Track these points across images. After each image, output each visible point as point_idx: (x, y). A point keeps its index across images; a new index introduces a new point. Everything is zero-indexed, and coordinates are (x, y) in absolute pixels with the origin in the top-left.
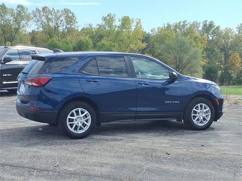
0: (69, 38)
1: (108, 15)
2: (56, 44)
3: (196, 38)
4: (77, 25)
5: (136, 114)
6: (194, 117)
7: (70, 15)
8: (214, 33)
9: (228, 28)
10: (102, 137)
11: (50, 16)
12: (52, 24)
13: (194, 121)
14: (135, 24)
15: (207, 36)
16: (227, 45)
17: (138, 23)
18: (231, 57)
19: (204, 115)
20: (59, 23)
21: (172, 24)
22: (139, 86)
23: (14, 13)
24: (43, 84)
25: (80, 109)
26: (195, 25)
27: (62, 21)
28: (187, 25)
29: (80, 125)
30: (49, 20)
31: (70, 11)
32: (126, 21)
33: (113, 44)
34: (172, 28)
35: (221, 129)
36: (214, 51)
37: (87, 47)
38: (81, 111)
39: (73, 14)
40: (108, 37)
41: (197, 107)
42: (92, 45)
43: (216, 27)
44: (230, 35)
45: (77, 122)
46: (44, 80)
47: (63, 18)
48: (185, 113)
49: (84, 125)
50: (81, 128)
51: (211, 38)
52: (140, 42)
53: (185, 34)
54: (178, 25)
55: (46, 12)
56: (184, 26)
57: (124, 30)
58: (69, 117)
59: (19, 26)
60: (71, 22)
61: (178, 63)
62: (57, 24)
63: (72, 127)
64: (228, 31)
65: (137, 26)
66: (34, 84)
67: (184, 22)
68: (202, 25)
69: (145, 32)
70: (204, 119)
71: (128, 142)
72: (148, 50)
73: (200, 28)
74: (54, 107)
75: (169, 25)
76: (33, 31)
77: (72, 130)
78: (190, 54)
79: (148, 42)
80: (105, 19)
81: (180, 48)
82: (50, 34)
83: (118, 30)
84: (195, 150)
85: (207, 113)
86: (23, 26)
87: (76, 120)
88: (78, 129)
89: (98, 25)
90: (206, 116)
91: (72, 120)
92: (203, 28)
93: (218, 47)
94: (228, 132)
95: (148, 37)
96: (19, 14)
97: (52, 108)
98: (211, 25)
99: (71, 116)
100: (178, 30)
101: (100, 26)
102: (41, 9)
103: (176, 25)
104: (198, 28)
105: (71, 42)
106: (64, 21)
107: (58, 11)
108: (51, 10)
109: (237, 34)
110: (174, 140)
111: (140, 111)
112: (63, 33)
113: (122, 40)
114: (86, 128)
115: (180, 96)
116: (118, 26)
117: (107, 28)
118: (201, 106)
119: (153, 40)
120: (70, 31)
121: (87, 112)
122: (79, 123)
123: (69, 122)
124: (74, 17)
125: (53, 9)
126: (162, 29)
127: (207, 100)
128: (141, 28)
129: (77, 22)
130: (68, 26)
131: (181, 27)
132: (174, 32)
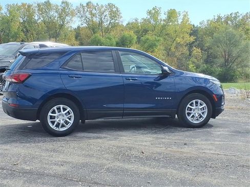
0: (112, 33)
1: (154, 9)
2: (99, 40)
3: (248, 30)
4: (121, 20)
5: (123, 111)
6: (189, 114)
7: (114, 9)
11: (94, 12)
12: (96, 20)
13: (189, 118)
14: (182, 17)
17: (185, 16)
19: (200, 112)
20: (103, 18)
21: (223, 16)
22: (127, 82)
23: (59, 9)
24: (22, 80)
25: (62, 106)
26: (248, 16)
27: (105, 16)
28: (239, 16)
29: (62, 122)
30: (93, 15)
31: (114, 6)
32: (172, 14)
33: (158, 38)
34: (223, 20)
38: (63, 108)
39: (117, 9)
40: (153, 31)
41: (192, 103)
42: (135, 39)
45: (59, 119)
46: (23, 76)
47: (107, 13)
48: (178, 109)
49: (67, 123)
50: (63, 126)
52: (187, 36)
53: (237, 27)
54: (230, 16)
55: (90, 8)
56: (235, 18)
57: (171, 24)
58: (50, 114)
59: (63, 22)
60: (115, 17)
61: (227, 57)
62: (101, 19)
63: (53, 124)
65: (183, 19)
66: (14, 80)
67: (236, 14)
69: (194, 26)
72: (196, 44)
74: (33, 104)
75: (219, 18)
76: (79, 27)
77: (53, 127)
78: (240, 47)
79: (196, 36)
80: (150, 12)
81: (230, 41)
82: (93, 30)
83: (164, 24)
84: (175, 148)
85: (204, 110)
86: (68, 23)
87: (58, 117)
90: (203, 113)
91: (54, 118)
95: (197, 30)
96: (63, 10)
99: (52, 113)
100: (229, 22)
101: (145, 20)
102: (85, 5)
103: (228, 17)
106: (108, 16)
107: (102, 6)
108: (96, 5)
110: (160, 138)
111: (127, 108)
112: (107, 28)
113: (168, 34)
114: (69, 126)
115: (172, 92)
116: (164, 20)
117: (152, 22)
118: (197, 103)
119: (201, 33)
120: (114, 26)
121: (70, 109)
122: (61, 120)
123: (50, 119)
124: (118, 11)
125: (97, 4)
126: (212, 21)
127: (203, 96)
128: (188, 21)
129: (121, 17)
130: (112, 21)
131: (232, 19)
132: (224, 25)
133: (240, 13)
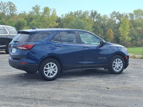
0: (12, 19)
1: (36, 6)
3: (88, 20)
4: (16, 11)
5: (82, 65)
7: (12, 5)
8: (97, 17)
9: (105, 15)
10: (64, 79)
12: (1, 11)
13: (114, 69)
14: (52, 11)
15: (94, 19)
16: (105, 24)
17: (54, 11)
18: (108, 32)
19: (119, 65)
20: (5, 10)
21: (73, 12)
22: (84, 49)
24: (30, 48)
25: (51, 63)
26: (86, 13)
27: (7, 9)
28: (82, 13)
31: (12, 3)
32: (46, 10)
33: (39, 23)
34: (73, 14)
35: (128, 73)
36: (97, 28)
37: (24, 25)
39: (14, 5)
40: (36, 19)
41: (116, 61)
42: (26, 24)
43: (98, 14)
44: (106, 18)
45: (49, 71)
46: (30, 45)
47: (8, 7)
48: (109, 64)
49: (54, 72)
50: (52, 75)
51: (95, 21)
52: (55, 22)
53: (81, 18)
54: (77, 12)
56: (80, 13)
57: (46, 15)
58: (45, 68)
60: (13, 10)
62: (4, 11)
63: (46, 74)
64: (105, 16)
65: (53, 13)
66: (24, 48)
67: (80, 11)
68: (90, 13)
69: (58, 17)
70: (119, 68)
71: (80, 82)
73: (89, 15)
74: (36, 62)
75: (71, 13)
79: (59, 22)
80: (34, 8)
81: (80, 26)
83: (42, 15)
85: (121, 64)
88: (50, 75)
89: (30, 12)
92: (91, 15)
93: (100, 26)
94: (133, 75)
95: (60, 20)
97: (35, 62)
98: (95, 13)
99: (46, 67)
100: (76, 16)
101: (31, 13)
104: (88, 15)
105: (13, 22)
106: (9, 9)
107: (5, 3)
109: (110, 18)
110: (107, 80)
111: (85, 64)
112: (8, 16)
113: (44, 21)
115: (106, 55)
116: (42, 13)
117: (35, 14)
118: (118, 60)
119: (62, 21)
120: (12, 15)
121: (55, 65)
122: (51, 71)
123: (45, 71)
124: (15, 7)
125: (2, 2)
126: (68, 15)
127: (121, 57)
128: (56, 14)
129: (17, 10)
130: (11, 12)
131: (78, 14)
132: (74, 17)
133: (82, 11)
